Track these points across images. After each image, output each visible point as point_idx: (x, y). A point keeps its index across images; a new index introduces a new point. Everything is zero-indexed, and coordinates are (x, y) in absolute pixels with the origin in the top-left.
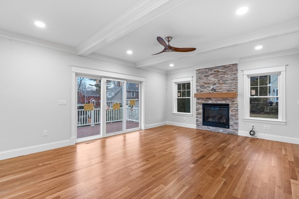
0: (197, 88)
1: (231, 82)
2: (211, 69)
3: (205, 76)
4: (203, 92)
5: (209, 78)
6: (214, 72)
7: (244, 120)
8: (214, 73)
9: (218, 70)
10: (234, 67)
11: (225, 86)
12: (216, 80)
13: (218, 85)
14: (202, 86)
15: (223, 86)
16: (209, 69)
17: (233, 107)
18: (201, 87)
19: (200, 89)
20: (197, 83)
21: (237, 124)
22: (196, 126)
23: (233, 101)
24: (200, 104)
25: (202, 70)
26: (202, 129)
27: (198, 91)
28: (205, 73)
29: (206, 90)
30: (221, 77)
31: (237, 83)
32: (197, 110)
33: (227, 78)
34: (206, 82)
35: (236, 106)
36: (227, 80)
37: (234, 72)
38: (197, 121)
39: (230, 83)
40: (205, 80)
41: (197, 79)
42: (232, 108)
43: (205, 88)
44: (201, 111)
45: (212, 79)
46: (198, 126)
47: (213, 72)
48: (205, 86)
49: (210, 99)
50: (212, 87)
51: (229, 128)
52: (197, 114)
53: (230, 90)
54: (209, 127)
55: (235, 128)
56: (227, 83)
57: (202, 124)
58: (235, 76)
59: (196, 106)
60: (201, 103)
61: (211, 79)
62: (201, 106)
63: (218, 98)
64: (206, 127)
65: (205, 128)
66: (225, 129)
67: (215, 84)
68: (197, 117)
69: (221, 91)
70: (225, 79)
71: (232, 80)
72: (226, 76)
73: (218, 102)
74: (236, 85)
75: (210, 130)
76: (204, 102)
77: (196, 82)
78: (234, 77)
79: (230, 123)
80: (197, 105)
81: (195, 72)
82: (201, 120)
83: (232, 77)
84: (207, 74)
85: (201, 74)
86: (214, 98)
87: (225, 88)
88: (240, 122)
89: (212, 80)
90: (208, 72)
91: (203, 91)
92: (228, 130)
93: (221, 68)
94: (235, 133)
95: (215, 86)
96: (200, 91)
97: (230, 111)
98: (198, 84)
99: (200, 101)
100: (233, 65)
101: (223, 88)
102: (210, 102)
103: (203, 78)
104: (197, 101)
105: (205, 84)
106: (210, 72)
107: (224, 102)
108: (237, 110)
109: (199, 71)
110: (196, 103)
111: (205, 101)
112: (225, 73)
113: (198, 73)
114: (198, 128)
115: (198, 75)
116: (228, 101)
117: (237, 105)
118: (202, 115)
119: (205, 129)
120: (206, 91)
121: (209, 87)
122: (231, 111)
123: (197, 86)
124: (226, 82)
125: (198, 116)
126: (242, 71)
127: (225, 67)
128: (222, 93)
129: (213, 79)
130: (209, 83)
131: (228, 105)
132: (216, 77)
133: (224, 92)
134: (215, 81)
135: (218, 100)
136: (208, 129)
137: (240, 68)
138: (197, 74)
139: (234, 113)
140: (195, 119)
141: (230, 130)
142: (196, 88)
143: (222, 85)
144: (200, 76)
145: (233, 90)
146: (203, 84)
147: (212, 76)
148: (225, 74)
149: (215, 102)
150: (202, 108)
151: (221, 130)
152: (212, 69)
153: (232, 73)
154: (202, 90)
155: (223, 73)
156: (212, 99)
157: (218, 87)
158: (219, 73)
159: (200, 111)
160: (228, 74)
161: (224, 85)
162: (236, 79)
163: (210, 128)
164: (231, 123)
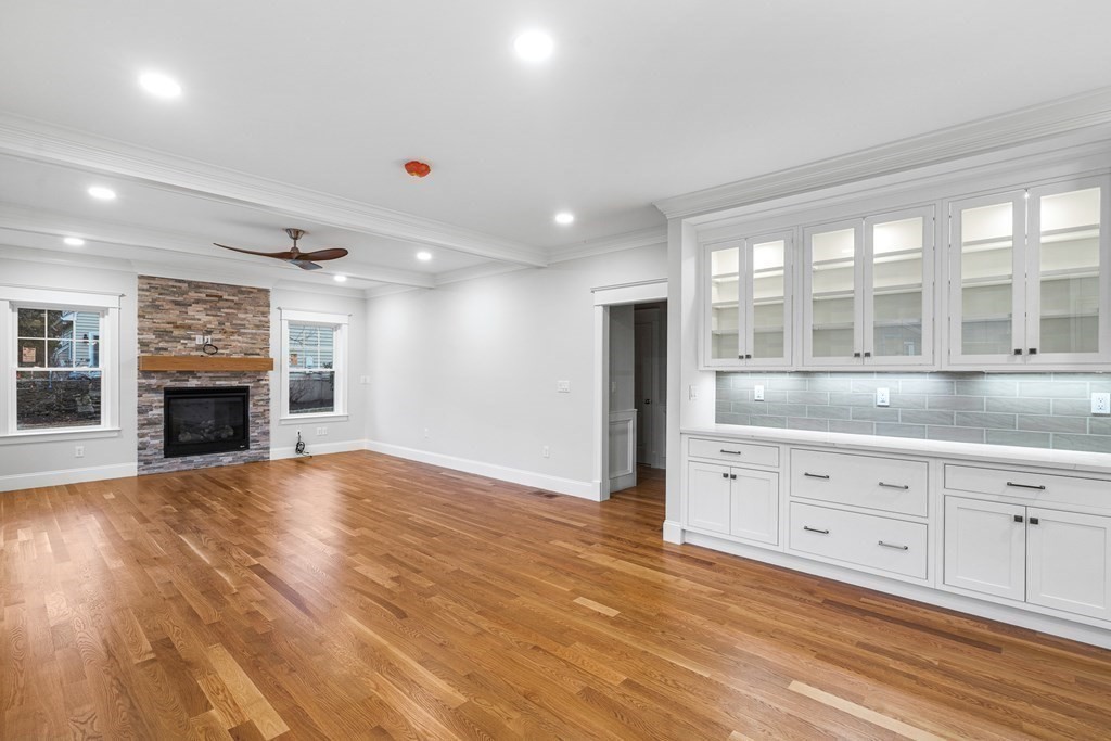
0: (141, 337)
1: (254, 331)
2: (197, 286)
3: (177, 303)
4: (165, 354)
5: (191, 311)
6: (207, 296)
7: (283, 423)
8: (208, 301)
9: (220, 293)
10: (261, 295)
11: (239, 341)
12: (213, 322)
13: (220, 336)
14: (162, 334)
15: (234, 341)
16: (190, 283)
17: (259, 395)
18: (158, 336)
19: (157, 341)
20: (140, 322)
21: (267, 433)
22: (139, 467)
23: (259, 380)
24: (155, 391)
25: (163, 283)
26: (161, 470)
27: (146, 349)
28: (174, 293)
29: (180, 347)
30: (226, 313)
31: (268, 335)
32: (139, 413)
33: (244, 319)
34: (179, 323)
35: (264, 390)
36: (244, 326)
37: (261, 309)
38: (139, 449)
39: (252, 334)
40: (174, 315)
41: (140, 308)
42: (256, 398)
43: (176, 340)
44: (158, 412)
45: (198, 314)
46: (147, 463)
47: (203, 296)
48: (176, 333)
49: (192, 374)
50: (199, 340)
51: (247, 448)
52: (141, 426)
53: (250, 351)
54: (188, 458)
55: (263, 444)
56: (245, 334)
57: (163, 456)
58: (263, 319)
59: (137, 399)
60: (159, 386)
61: (197, 317)
62: (159, 398)
63: (218, 372)
64: (179, 460)
65: (177, 463)
66: (239, 453)
67: (209, 332)
68: (141, 436)
69: (227, 351)
70: (239, 322)
71: (258, 327)
72: (241, 315)
73: (218, 383)
74: (266, 340)
75: (192, 467)
76: (169, 383)
77: (139, 316)
78: (260, 321)
79: (251, 434)
80: (140, 396)
81: (135, 283)
82: (159, 442)
83: (257, 320)
84: (180, 299)
85: (161, 294)
86: (206, 372)
87: (236, 346)
88: (273, 428)
89: (199, 320)
90: (185, 293)
91: (166, 350)
92: (244, 453)
93: (228, 289)
94: (263, 457)
95: (209, 337)
96: (156, 349)
97: (251, 406)
98: (147, 324)
99: (153, 381)
100: (260, 290)
101: (234, 344)
102: (193, 383)
103: (167, 307)
104: (144, 381)
105: (177, 327)
106: (193, 295)
107: (235, 383)
108: (268, 401)
109: (152, 282)
110: (139, 387)
111: (175, 380)
112: (238, 306)
113: (146, 287)
114: (145, 472)
115: (147, 293)
116: (246, 380)
117: (268, 390)
118: (161, 427)
119: (176, 469)
120: (177, 349)
121: (190, 339)
122: (254, 405)
123: (141, 330)
124: (242, 331)
125: (146, 431)
126: (279, 308)
127: (239, 290)
128: (229, 359)
129: (204, 318)
130: (189, 327)
131: (246, 389)
132: (213, 313)
133: (235, 356)
134: (210, 323)
135: (219, 378)
136: (184, 467)
137: (274, 301)
138: (143, 290)
139: (261, 409)
140: (134, 442)
141: (253, 452)
142: (137, 337)
143: (232, 338)
144: (154, 301)
145: (258, 351)
146: (169, 327)
147: (200, 307)
148: (239, 309)
149: (210, 384)
150: (162, 404)
151: (226, 459)
152: (200, 287)
153: (258, 309)
154: (162, 345)
155: (233, 304)
156: (199, 375)
157: (220, 340)
158: (220, 304)
159: (154, 412)
160: (246, 311)
161: (236, 337)
162: (265, 326)
163: (192, 462)
164: (253, 433)
